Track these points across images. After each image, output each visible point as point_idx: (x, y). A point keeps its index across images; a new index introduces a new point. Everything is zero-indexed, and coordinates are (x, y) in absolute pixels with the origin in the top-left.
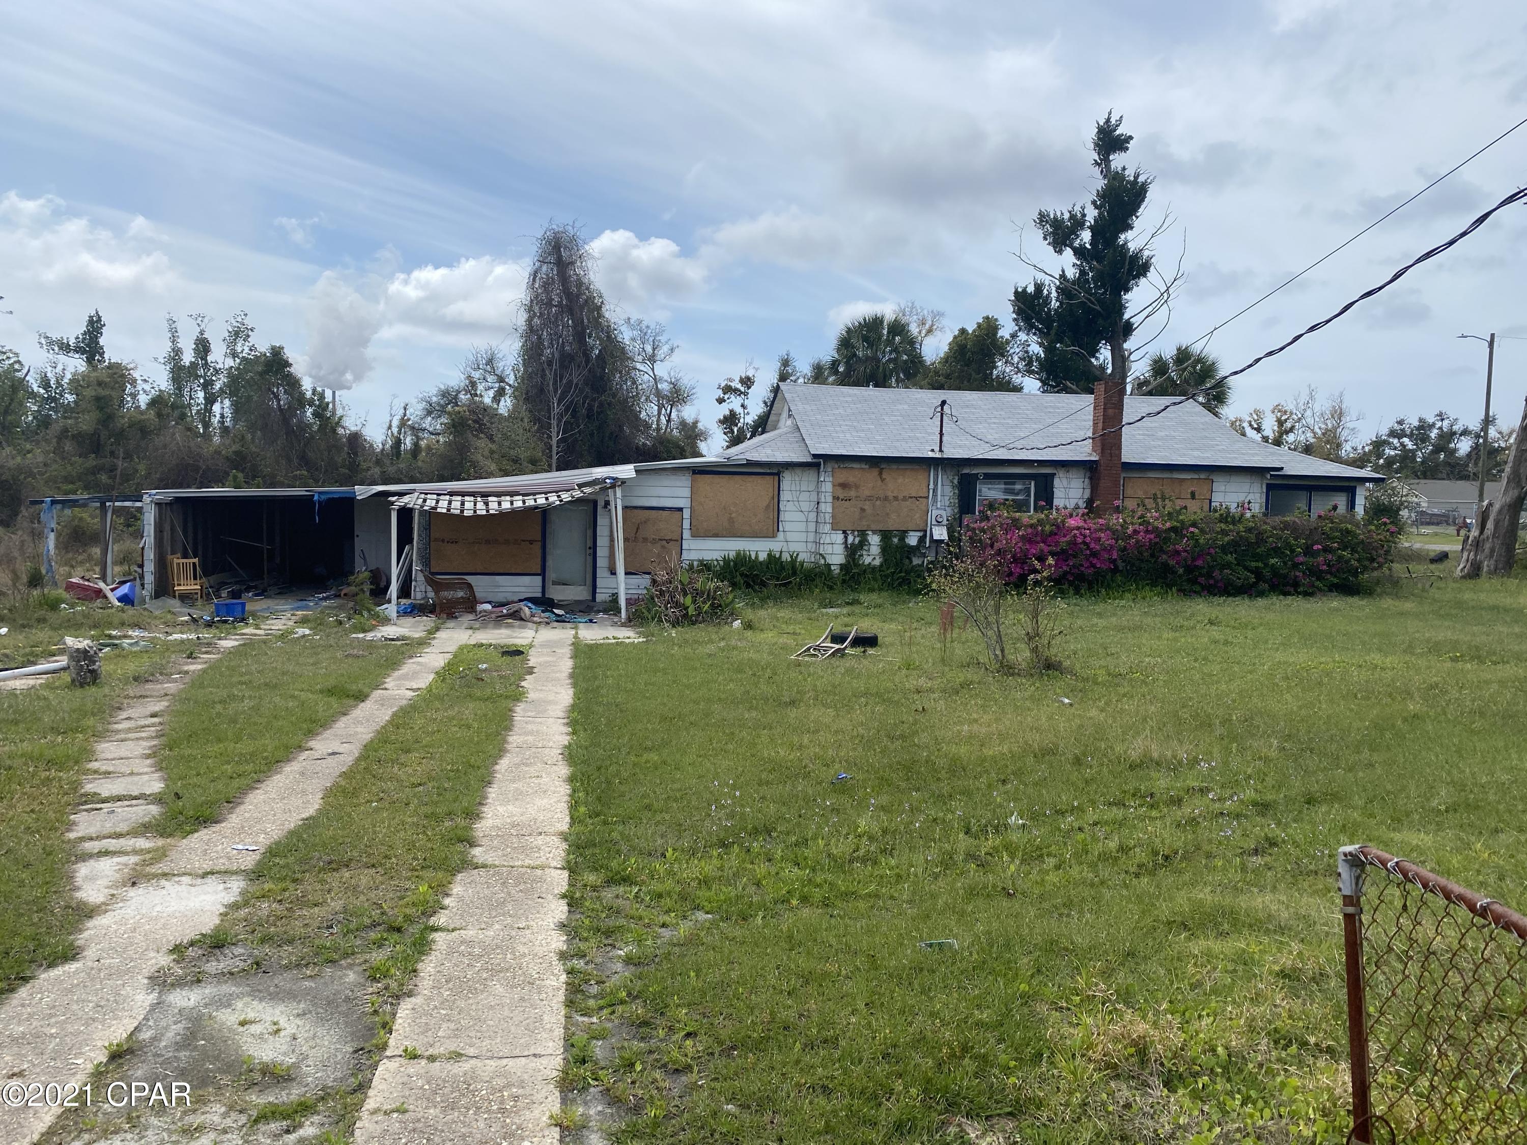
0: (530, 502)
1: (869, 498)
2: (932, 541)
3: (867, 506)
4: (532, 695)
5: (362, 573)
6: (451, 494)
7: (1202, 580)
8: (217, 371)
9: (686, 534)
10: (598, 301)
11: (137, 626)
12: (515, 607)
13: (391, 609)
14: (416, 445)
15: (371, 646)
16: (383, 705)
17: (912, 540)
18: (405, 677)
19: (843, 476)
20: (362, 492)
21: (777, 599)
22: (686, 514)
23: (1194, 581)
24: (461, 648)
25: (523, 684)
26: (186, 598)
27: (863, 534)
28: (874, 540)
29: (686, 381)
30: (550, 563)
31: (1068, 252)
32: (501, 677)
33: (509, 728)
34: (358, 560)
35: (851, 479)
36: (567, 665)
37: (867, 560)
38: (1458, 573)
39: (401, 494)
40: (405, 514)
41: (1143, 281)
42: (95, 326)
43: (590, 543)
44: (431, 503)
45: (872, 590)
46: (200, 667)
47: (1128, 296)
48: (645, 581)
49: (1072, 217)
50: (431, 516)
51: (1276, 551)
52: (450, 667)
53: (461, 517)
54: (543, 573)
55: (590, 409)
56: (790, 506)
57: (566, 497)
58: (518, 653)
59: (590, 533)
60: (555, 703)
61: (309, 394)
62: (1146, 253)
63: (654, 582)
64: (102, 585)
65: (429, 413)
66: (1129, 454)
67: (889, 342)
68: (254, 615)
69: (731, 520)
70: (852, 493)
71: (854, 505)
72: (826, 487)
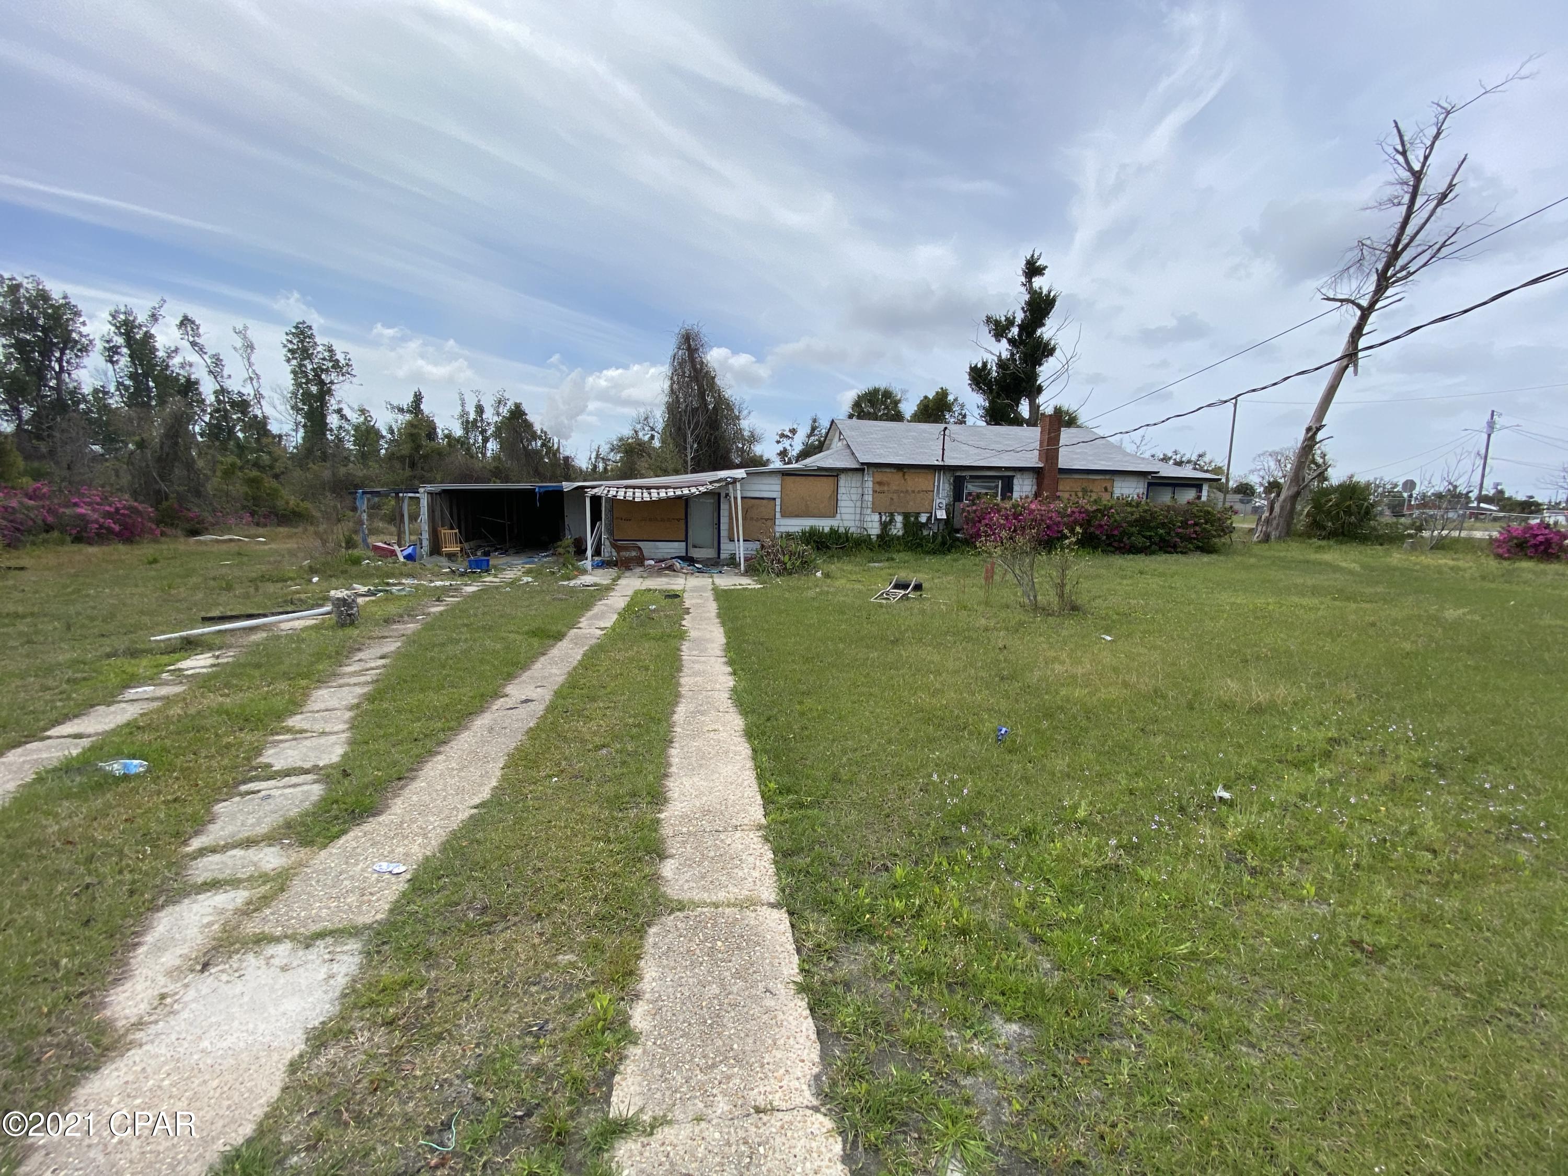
0: (678, 492)
1: (896, 492)
2: (936, 519)
3: (895, 496)
4: (693, 634)
5: (568, 539)
6: (626, 487)
7: (1116, 544)
8: (489, 424)
9: (778, 515)
10: (713, 374)
11: (413, 576)
12: (670, 562)
13: (588, 564)
14: (605, 469)
15: (573, 590)
16: (576, 644)
17: (923, 519)
18: (596, 617)
19: (879, 477)
20: (567, 486)
21: (839, 558)
22: (778, 502)
23: (1110, 545)
24: (636, 593)
25: (684, 623)
26: (451, 556)
27: (892, 515)
28: (899, 519)
29: (758, 432)
30: (690, 533)
31: (1004, 341)
32: (666, 616)
33: (679, 670)
34: (567, 532)
35: (885, 479)
36: (713, 607)
37: (894, 532)
38: (1255, 539)
39: (593, 487)
40: (596, 500)
41: (1051, 359)
42: (418, 398)
43: (716, 521)
44: (613, 492)
45: (899, 551)
46: (442, 608)
47: (1041, 368)
48: (757, 545)
49: (1007, 319)
50: (613, 501)
51: (1163, 525)
52: (628, 608)
53: (633, 502)
54: (686, 541)
55: (709, 440)
56: (844, 497)
57: (703, 489)
58: (677, 596)
59: (716, 515)
60: (713, 642)
61: (539, 432)
62: (1053, 343)
63: (763, 547)
64: (396, 547)
65: (612, 450)
66: (1063, 463)
67: (883, 403)
68: (495, 567)
69: (807, 507)
70: (885, 488)
71: (887, 496)
72: (869, 484)
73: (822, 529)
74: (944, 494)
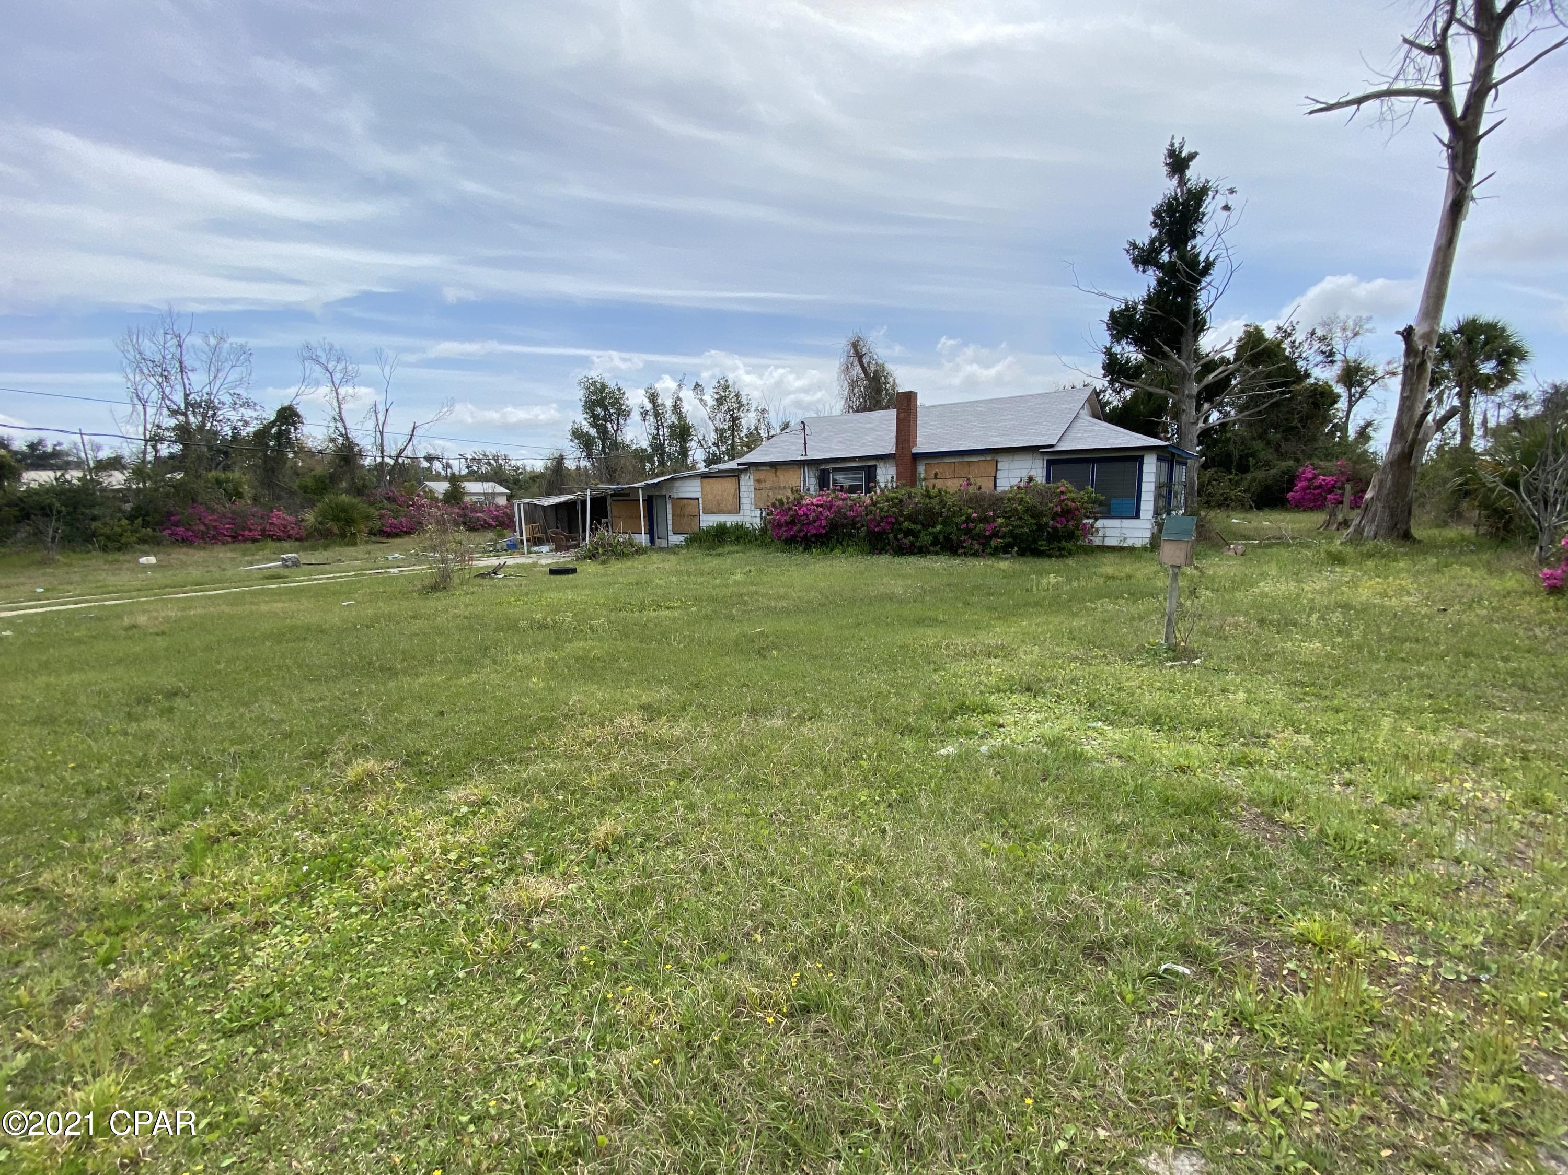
1: (770, 487)
3: (770, 493)
9: (701, 513)
19: (758, 475)
22: (701, 501)
30: (655, 528)
35: (762, 477)
54: (651, 533)
56: (744, 494)
69: (719, 504)
70: (763, 485)
71: (764, 493)
72: (752, 482)
73: (728, 524)
74: (812, 489)
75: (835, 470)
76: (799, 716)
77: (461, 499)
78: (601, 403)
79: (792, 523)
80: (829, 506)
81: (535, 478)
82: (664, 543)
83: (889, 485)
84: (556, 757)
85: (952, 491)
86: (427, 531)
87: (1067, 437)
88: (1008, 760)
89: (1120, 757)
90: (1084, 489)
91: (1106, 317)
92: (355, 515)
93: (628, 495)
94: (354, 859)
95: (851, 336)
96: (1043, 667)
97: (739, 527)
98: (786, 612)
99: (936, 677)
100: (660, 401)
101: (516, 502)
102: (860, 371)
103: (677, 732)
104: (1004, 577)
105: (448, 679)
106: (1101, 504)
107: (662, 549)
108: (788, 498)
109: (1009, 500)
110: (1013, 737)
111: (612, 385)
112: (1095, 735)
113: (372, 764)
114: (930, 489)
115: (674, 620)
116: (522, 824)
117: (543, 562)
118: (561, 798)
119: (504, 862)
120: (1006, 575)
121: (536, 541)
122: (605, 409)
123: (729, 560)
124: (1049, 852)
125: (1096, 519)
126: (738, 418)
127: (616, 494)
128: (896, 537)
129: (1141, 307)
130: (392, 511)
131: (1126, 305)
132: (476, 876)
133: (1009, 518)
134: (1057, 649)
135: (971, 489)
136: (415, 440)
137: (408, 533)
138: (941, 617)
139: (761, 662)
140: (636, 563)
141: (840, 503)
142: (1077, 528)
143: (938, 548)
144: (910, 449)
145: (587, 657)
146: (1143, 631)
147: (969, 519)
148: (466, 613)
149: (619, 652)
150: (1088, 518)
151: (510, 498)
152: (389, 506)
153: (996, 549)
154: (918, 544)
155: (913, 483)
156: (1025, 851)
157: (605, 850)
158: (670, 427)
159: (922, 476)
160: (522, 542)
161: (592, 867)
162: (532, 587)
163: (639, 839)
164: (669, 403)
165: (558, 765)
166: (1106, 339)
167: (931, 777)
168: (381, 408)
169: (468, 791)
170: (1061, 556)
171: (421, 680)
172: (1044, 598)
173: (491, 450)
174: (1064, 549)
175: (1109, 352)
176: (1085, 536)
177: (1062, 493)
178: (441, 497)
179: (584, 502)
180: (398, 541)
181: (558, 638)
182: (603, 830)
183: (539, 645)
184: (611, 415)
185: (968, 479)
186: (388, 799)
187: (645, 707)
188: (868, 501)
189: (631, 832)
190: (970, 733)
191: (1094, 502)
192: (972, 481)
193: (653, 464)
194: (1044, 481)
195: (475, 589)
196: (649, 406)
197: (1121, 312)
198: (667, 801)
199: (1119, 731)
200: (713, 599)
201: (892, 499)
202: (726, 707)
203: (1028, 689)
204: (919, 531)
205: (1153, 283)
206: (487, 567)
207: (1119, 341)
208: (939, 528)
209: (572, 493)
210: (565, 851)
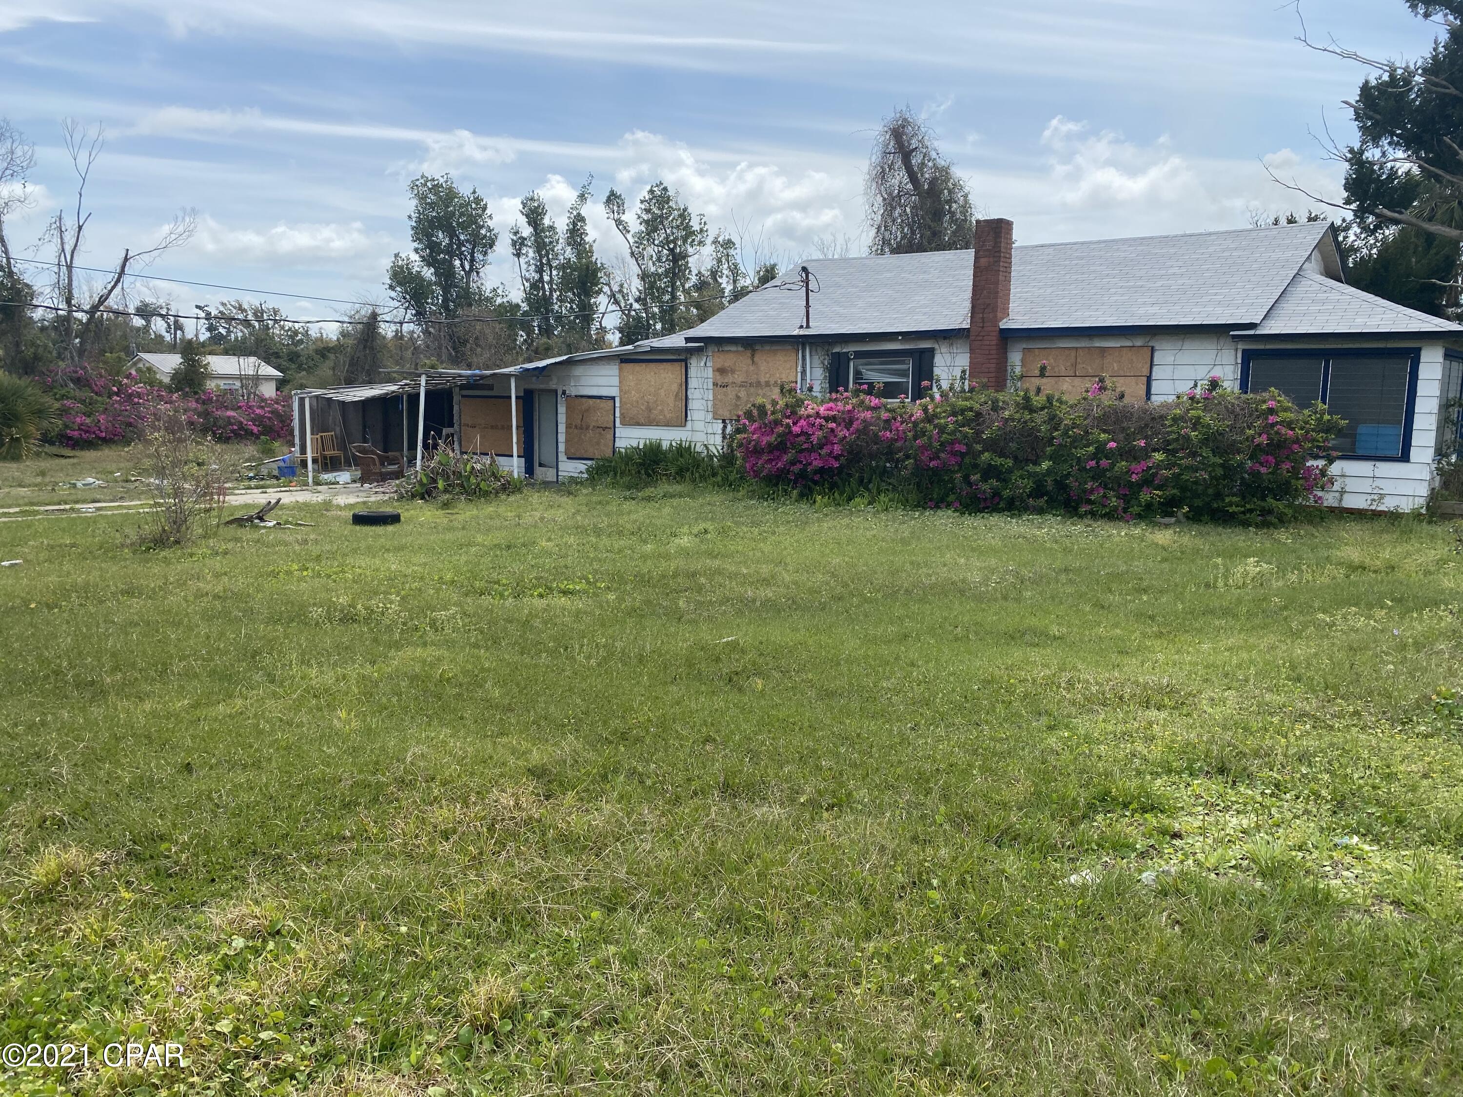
1: (743, 384)
3: (742, 393)
9: (618, 423)
19: (722, 360)
22: (618, 402)
30: (536, 446)
35: (729, 363)
43: (555, 430)
56: (693, 394)
59: (555, 420)
66: (1026, 317)
69: (649, 409)
70: (729, 379)
71: (731, 392)
72: (709, 372)
73: (665, 445)
74: (817, 388)
75: (859, 355)
76: (810, 801)
77: (200, 385)
78: (445, 223)
79: (780, 447)
80: (848, 420)
81: (324, 350)
82: (549, 475)
83: (957, 386)
84: (390, 856)
85: (1071, 399)
86: (149, 443)
87: (1281, 311)
88: (1195, 901)
89: (1397, 903)
90: (1308, 406)
91: (1354, 96)
92: (21, 407)
93: (491, 387)
94: (53, 1024)
95: (890, 116)
96: (1245, 729)
97: (683, 451)
98: (772, 607)
99: (1052, 741)
100: (547, 222)
101: (296, 395)
102: (906, 179)
103: (598, 820)
104: (1163, 560)
105: (196, 706)
106: (1340, 432)
107: (546, 485)
108: (774, 403)
109: (1175, 420)
110: (1200, 856)
111: (465, 190)
112: (1348, 859)
113: (73, 856)
114: (1032, 394)
115: (578, 615)
116: (341, 973)
117: (342, 500)
118: (403, 929)
119: (313, 1042)
120: (1168, 556)
121: (328, 464)
122: (452, 234)
123: (667, 510)
124: (1282, 1075)
125: (1331, 461)
126: (684, 256)
127: (472, 385)
128: (966, 478)
129: (1419, 79)
130: (83, 402)
131: (1392, 76)
132: (266, 1065)
133: (1173, 452)
134: (1268, 697)
135: (1107, 399)
136: (127, 280)
137: (107, 441)
138: (1055, 630)
139: (734, 697)
140: (502, 510)
141: (868, 415)
142: (1295, 471)
143: (1042, 502)
144: (996, 321)
145: (429, 677)
146: (1425, 670)
147: (1101, 451)
148: (219, 589)
149: (483, 670)
150: (1316, 457)
151: (281, 384)
152: (78, 393)
153: (1149, 506)
154: (1006, 493)
155: (1000, 383)
156: (1239, 1071)
157: (488, 1028)
158: (562, 267)
159: (1018, 370)
160: (304, 464)
161: (466, 1058)
162: (328, 547)
163: (546, 1013)
164: (562, 224)
165: (396, 871)
166: (1353, 136)
167: (1056, 925)
168: (70, 223)
169: (245, 910)
170: (1265, 525)
171: (148, 706)
172: (1239, 601)
173: (250, 301)
174: (1270, 512)
175: (1356, 159)
176: (1309, 489)
177: (1271, 411)
178: (167, 380)
179: (414, 399)
180: (90, 455)
181: (375, 640)
182: (482, 991)
183: (345, 651)
184: (461, 244)
185: (1102, 380)
186: (105, 917)
187: (537, 773)
188: (918, 414)
189: (531, 998)
190: (1121, 847)
191: (1327, 431)
192: (1108, 383)
193: (529, 331)
194: (1237, 390)
195: (230, 546)
196: (527, 231)
197: (1382, 87)
198: (590, 945)
199: (1393, 854)
200: (643, 581)
201: (963, 411)
202: (680, 778)
203: (1222, 771)
204: (1010, 471)
205: (1444, 37)
206: (247, 506)
207: (1376, 140)
208: (1045, 465)
209: (391, 380)
210: (420, 1027)
